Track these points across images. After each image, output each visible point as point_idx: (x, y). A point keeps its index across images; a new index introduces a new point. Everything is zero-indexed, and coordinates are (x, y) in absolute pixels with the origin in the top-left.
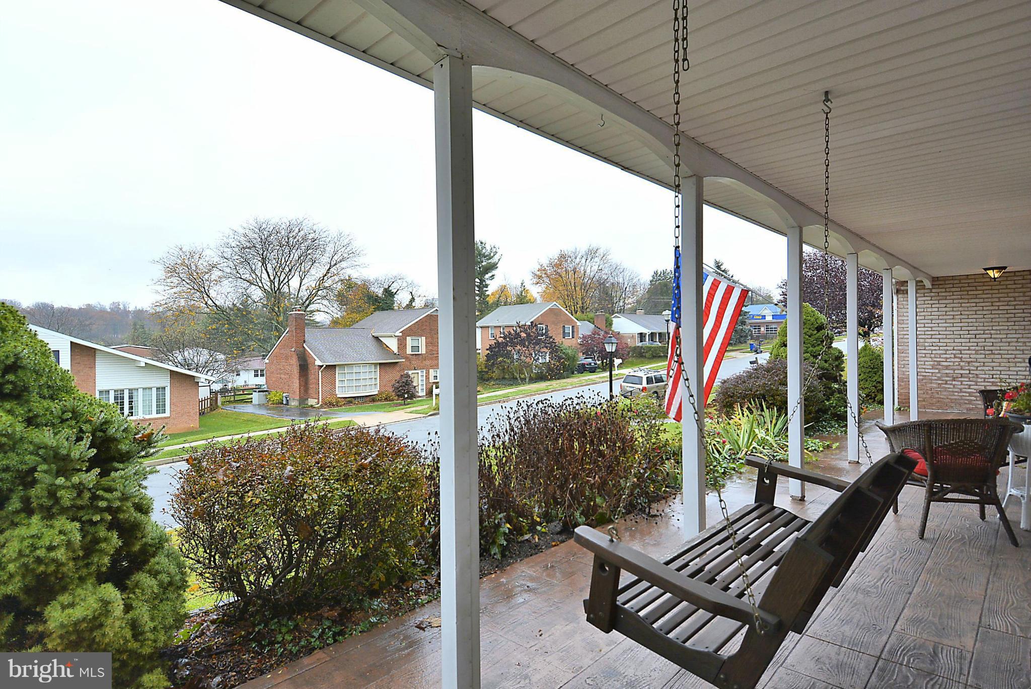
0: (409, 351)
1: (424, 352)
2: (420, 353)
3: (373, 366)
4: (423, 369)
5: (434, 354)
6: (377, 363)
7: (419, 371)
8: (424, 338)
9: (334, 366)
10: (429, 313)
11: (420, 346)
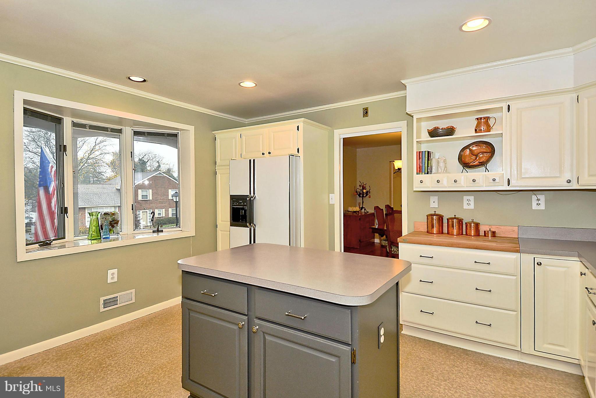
0: (140, 198)
1: (151, 198)
2: (148, 199)
3: (113, 208)
4: (150, 209)
5: (158, 200)
6: (117, 206)
7: (148, 211)
8: (151, 191)
9: (85, 208)
10: (154, 175)
11: (148, 195)
